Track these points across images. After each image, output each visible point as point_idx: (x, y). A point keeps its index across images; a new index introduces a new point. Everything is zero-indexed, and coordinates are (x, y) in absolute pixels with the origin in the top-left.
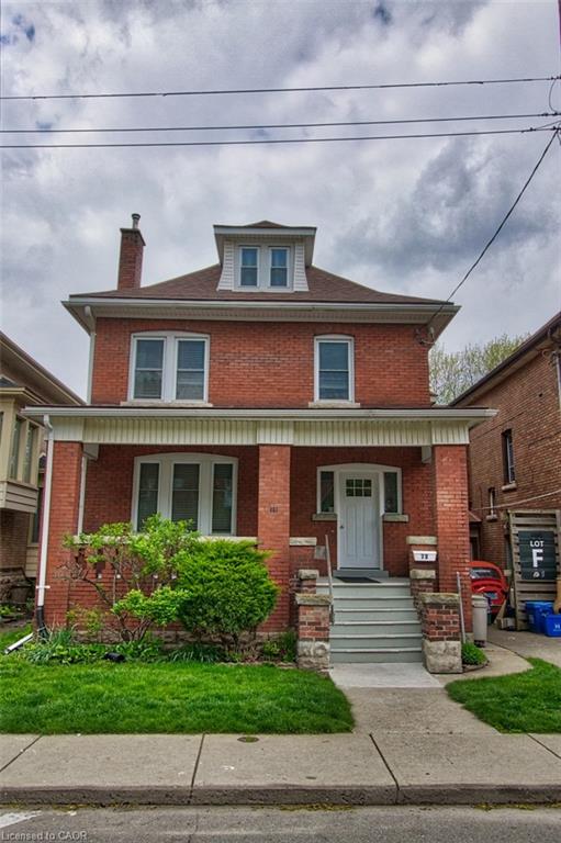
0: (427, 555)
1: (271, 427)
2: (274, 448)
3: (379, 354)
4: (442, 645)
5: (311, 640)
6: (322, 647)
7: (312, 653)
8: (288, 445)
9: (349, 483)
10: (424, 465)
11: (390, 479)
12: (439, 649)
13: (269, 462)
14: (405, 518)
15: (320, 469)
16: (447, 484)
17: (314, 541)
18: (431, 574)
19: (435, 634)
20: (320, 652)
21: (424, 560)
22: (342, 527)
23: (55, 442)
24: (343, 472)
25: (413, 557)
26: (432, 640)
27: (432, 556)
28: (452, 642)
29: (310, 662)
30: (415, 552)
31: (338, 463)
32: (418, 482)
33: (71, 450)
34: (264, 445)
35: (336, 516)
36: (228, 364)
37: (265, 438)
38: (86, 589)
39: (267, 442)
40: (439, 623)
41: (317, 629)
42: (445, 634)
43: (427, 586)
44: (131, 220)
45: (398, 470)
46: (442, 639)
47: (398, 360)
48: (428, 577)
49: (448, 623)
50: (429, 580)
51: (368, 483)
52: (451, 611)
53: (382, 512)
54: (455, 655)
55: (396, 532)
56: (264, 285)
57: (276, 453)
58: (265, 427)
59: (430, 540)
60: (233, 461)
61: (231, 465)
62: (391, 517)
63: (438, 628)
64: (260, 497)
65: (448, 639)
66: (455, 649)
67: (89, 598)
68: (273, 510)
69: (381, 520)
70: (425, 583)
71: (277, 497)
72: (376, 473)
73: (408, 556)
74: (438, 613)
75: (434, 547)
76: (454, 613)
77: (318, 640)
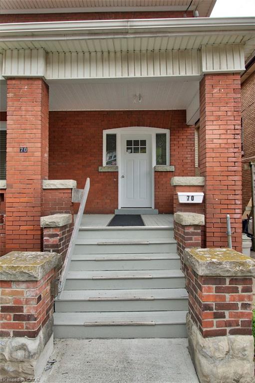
0: (193, 197)
4: (223, 342)
5: (7, 335)
6: (23, 347)
7: (7, 357)
8: (38, 79)
9: (129, 143)
10: (188, 126)
11: (160, 138)
12: (217, 349)
14: (172, 168)
15: (106, 132)
16: (218, 118)
17: (71, 183)
18: (199, 219)
19: (211, 325)
20: (20, 354)
21: (190, 201)
22: (123, 177)
24: (123, 134)
25: (177, 199)
26: (206, 335)
27: (199, 197)
28: (239, 338)
30: (179, 194)
31: (120, 127)
35: (117, 167)
40: (219, 306)
41: (16, 318)
42: (228, 324)
43: (193, 234)
45: (167, 132)
46: (223, 333)
48: (196, 223)
49: (233, 307)
50: (196, 226)
51: (144, 142)
52: (240, 287)
53: (154, 164)
54: (244, 358)
55: (164, 179)
57: (26, 88)
59: (197, 180)
62: (161, 168)
63: (216, 316)
65: (233, 332)
66: (244, 350)
68: (23, 150)
69: (153, 171)
70: (191, 230)
72: (149, 134)
73: (173, 199)
74: (218, 290)
75: (201, 188)
76: (244, 290)
77: (18, 334)
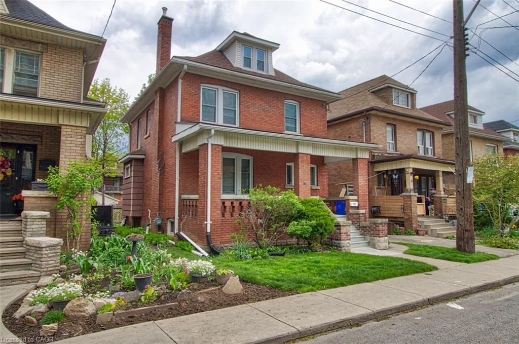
0: (355, 204)
1: (304, 145)
2: (304, 155)
3: (310, 113)
4: (383, 239)
5: (345, 240)
6: (349, 243)
7: (346, 245)
8: (309, 154)
10: (325, 164)
11: (312, 170)
13: (302, 161)
14: (319, 188)
20: (348, 245)
23: (212, 144)
25: (350, 205)
26: (380, 237)
27: (357, 204)
29: (345, 249)
30: (351, 202)
32: (323, 172)
33: (218, 150)
34: (300, 153)
36: (249, 108)
37: (302, 150)
38: (226, 223)
39: (303, 152)
40: (382, 230)
41: (347, 235)
42: (384, 234)
44: (162, 11)
45: (316, 167)
47: (316, 117)
54: (387, 242)
56: (254, 68)
57: (305, 158)
58: (302, 145)
59: (355, 198)
60: (250, 158)
61: (249, 160)
63: (382, 232)
64: (300, 178)
66: (386, 240)
67: (228, 227)
68: (305, 184)
71: (306, 178)
74: (382, 226)
75: (357, 200)
77: (347, 240)
